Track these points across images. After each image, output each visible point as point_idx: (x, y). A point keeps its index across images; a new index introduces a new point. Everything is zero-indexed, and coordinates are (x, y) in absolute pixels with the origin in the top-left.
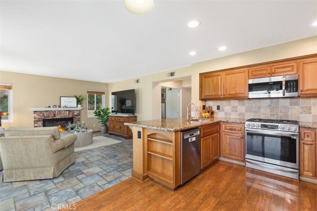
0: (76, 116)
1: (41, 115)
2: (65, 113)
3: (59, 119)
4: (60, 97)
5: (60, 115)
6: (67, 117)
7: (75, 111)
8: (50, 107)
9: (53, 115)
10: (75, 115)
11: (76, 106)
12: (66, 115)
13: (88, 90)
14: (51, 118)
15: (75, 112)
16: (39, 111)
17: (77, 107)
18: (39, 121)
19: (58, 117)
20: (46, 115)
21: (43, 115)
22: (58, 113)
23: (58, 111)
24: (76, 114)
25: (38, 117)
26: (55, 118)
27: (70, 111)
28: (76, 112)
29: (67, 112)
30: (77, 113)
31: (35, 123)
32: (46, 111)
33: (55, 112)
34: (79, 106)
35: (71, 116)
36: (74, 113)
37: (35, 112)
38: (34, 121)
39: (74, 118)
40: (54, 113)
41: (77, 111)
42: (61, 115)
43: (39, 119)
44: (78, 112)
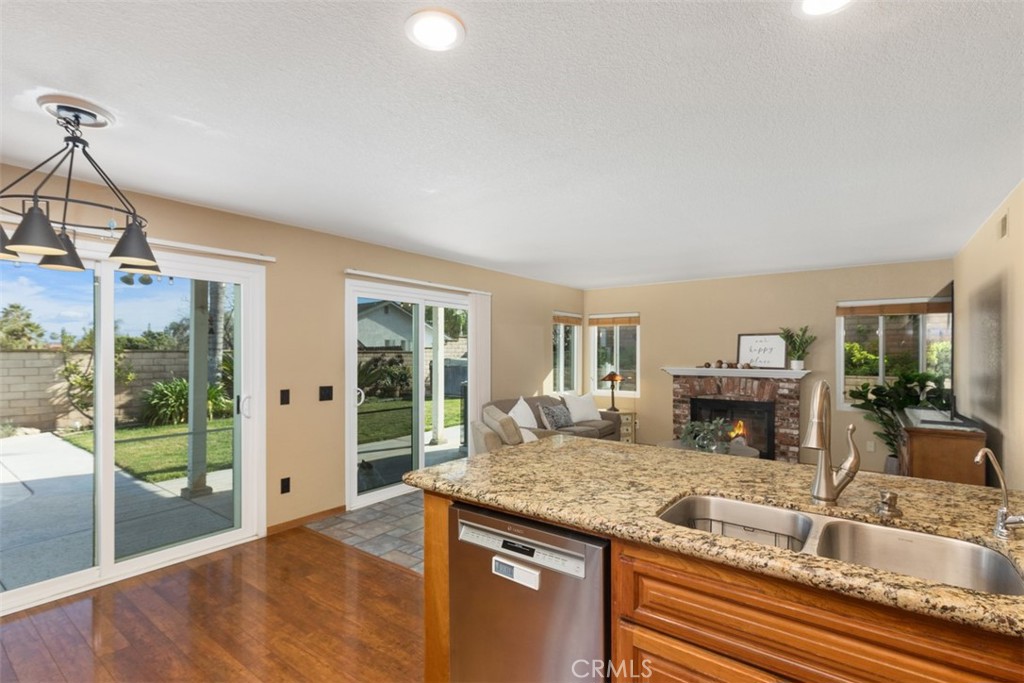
0: (785, 400)
1: (688, 385)
2: (749, 385)
3: (731, 401)
4: (740, 336)
5: (733, 390)
6: (756, 400)
7: (781, 380)
8: (708, 365)
9: (715, 390)
10: (784, 396)
11: (783, 366)
12: (752, 392)
13: (842, 304)
14: (711, 397)
15: (781, 384)
16: (684, 377)
17: (787, 366)
18: (684, 402)
19: (728, 396)
20: (697, 388)
21: (692, 388)
22: (728, 384)
23: (728, 377)
24: (786, 392)
25: (681, 390)
26: (721, 397)
27: (763, 381)
28: (787, 385)
29: (756, 383)
30: (790, 390)
31: (675, 407)
32: (700, 377)
33: (721, 382)
34: (795, 364)
35: (766, 398)
36: (775, 388)
37: (676, 377)
38: (674, 401)
39: (778, 406)
40: (718, 382)
41: (789, 381)
42: (736, 391)
43: (683, 396)
44: (792, 386)
